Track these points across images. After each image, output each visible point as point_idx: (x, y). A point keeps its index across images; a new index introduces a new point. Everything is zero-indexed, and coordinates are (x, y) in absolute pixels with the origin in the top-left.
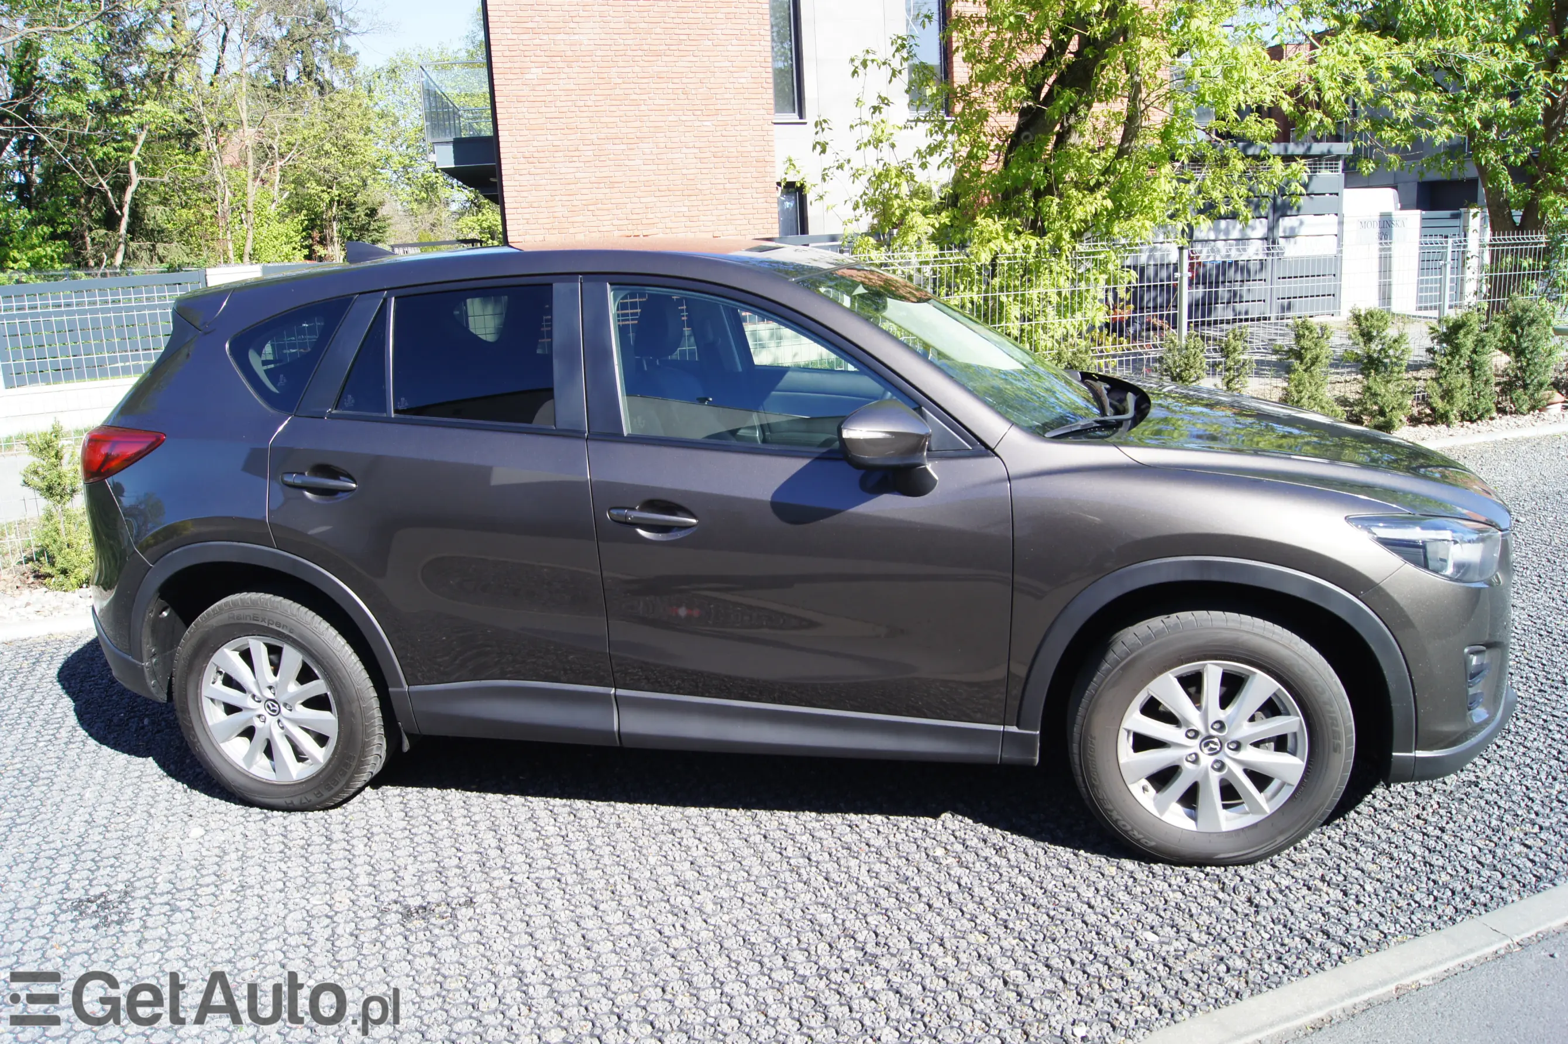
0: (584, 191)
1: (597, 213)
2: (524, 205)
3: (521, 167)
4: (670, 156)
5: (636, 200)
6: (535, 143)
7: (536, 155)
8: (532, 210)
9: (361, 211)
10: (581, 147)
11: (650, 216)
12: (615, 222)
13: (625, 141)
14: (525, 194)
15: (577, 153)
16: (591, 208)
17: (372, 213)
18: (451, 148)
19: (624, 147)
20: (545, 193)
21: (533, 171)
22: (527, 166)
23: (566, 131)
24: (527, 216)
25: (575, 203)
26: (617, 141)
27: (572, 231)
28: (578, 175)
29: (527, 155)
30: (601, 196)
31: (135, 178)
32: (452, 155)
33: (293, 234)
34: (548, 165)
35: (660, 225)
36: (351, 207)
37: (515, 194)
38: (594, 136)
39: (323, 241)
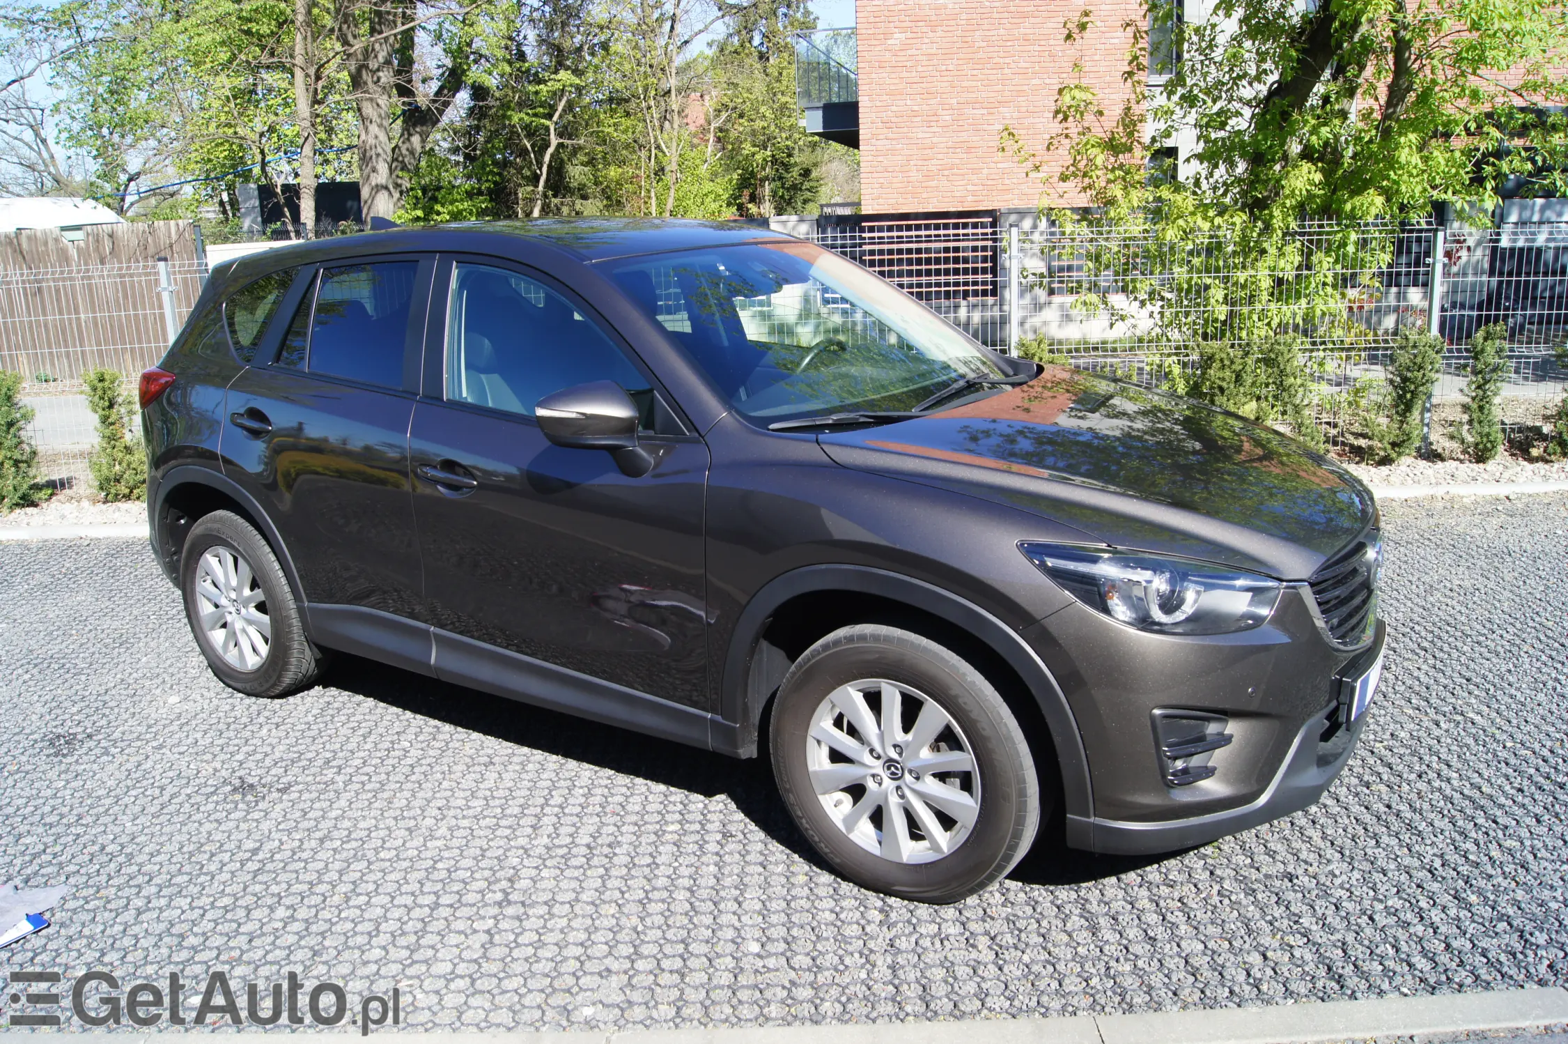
0: (940, 156)
1: (951, 178)
2: (879, 169)
3: (879, 131)
4: (1031, 120)
5: (993, 165)
6: (894, 108)
7: (894, 120)
8: (886, 174)
9: (795, 172)
10: (940, 112)
11: (1007, 182)
12: (970, 188)
13: (985, 105)
14: (880, 159)
15: (935, 118)
16: (946, 173)
17: (806, 173)
18: (820, 113)
19: (985, 111)
20: (900, 158)
21: (891, 135)
22: (885, 131)
23: (926, 96)
24: (881, 180)
25: (931, 168)
26: (977, 106)
27: (924, 195)
28: (935, 140)
29: (885, 119)
30: (958, 161)
31: (554, 141)
32: (821, 120)
33: (721, 192)
34: (905, 130)
35: (1016, 192)
36: (787, 166)
37: (870, 158)
38: (954, 101)
39: (753, 199)
